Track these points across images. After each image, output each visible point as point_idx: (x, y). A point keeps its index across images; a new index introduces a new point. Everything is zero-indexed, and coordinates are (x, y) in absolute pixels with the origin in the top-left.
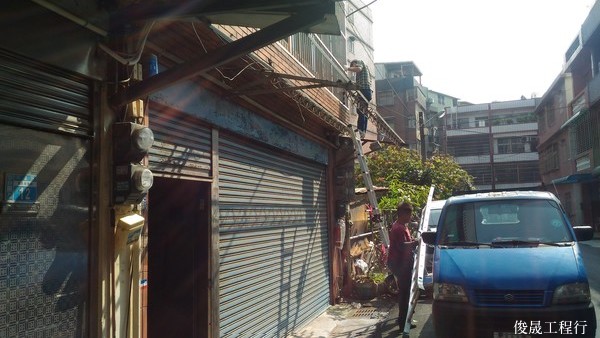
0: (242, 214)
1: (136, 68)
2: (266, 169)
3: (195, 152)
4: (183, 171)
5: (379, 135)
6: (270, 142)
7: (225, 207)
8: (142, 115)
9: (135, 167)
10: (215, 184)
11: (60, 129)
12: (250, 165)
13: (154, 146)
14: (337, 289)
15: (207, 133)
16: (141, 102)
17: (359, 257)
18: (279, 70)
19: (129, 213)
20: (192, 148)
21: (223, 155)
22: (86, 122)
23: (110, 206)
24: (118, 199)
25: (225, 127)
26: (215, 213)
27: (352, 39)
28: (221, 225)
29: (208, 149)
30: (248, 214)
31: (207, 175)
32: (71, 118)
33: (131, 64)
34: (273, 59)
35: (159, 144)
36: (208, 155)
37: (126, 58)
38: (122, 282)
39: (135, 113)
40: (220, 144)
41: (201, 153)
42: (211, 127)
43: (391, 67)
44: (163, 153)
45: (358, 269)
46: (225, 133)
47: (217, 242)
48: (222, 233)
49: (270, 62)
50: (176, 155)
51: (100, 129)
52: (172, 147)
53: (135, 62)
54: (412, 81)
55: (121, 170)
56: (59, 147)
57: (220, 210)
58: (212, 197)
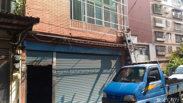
0: (68, 71)
2: (81, 59)
3: (46, 58)
6: (82, 52)
8: (21, 53)
9: (15, 64)
10: (54, 65)
22: (7, 56)
26: (54, 72)
28: (57, 74)
29: (51, 57)
31: (51, 63)
32: (3, 56)
37: (14, 43)
41: (48, 58)
42: (53, 52)
51: (10, 57)
53: (17, 43)
57: (56, 71)
58: (53, 68)
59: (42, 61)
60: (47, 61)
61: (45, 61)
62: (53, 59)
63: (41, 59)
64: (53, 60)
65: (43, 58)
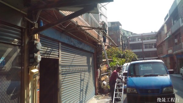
0: (68, 68)
1: (36, 24)
2: (75, 54)
3: (54, 49)
4: (50, 56)
5: (109, 43)
6: (77, 46)
7: (63, 66)
8: (38, 38)
9: (35, 55)
10: (60, 59)
11: (12, 43)
12: (71, 53)
13: (41, 48)
14: (97, 90)
15: (57, 44)
16: (38, 34)
17: (104, 80)
18: (79, 24)
19: (33, 69)
20: (53, 48)
21: (63, 50)
22: (20, 41)
23: (28, 67)
24: (30, 64)
25: (63, 42)
26: (60, 68)
27: (101, 15)
28: (62, 72)
29: (58, 48)
30: (70, 68)
31: (57, 57)
32: (16, 40)
33: (34, 23)
34: (78, 21)
35: (43, 47)
36: (58, 50)
37: (33, 21)
38: (31, 90)
39: (36, 38)
40: (62, 47)
41: (56, 50)
42: (59, 42)
43: (112, 23)
44: (44, 50)
45: (104, 84)
46: (63, 43)
47: (61, 77)
48: (62, 74)
49: (77, 22)
50: (48, 51)
51: (25, 43)
52: (47, 48)
53: (36, 22)
54: (119, 27)
55: (31, 56)
56: (12, 49)
57: (62, 67)
58: (59, 63)
59: (52, 53)
60: (55, 54)
61: (54, 53)
62: (59, 51)
63: (50, 50)
64: (59, 53)
65: (52, 49)
